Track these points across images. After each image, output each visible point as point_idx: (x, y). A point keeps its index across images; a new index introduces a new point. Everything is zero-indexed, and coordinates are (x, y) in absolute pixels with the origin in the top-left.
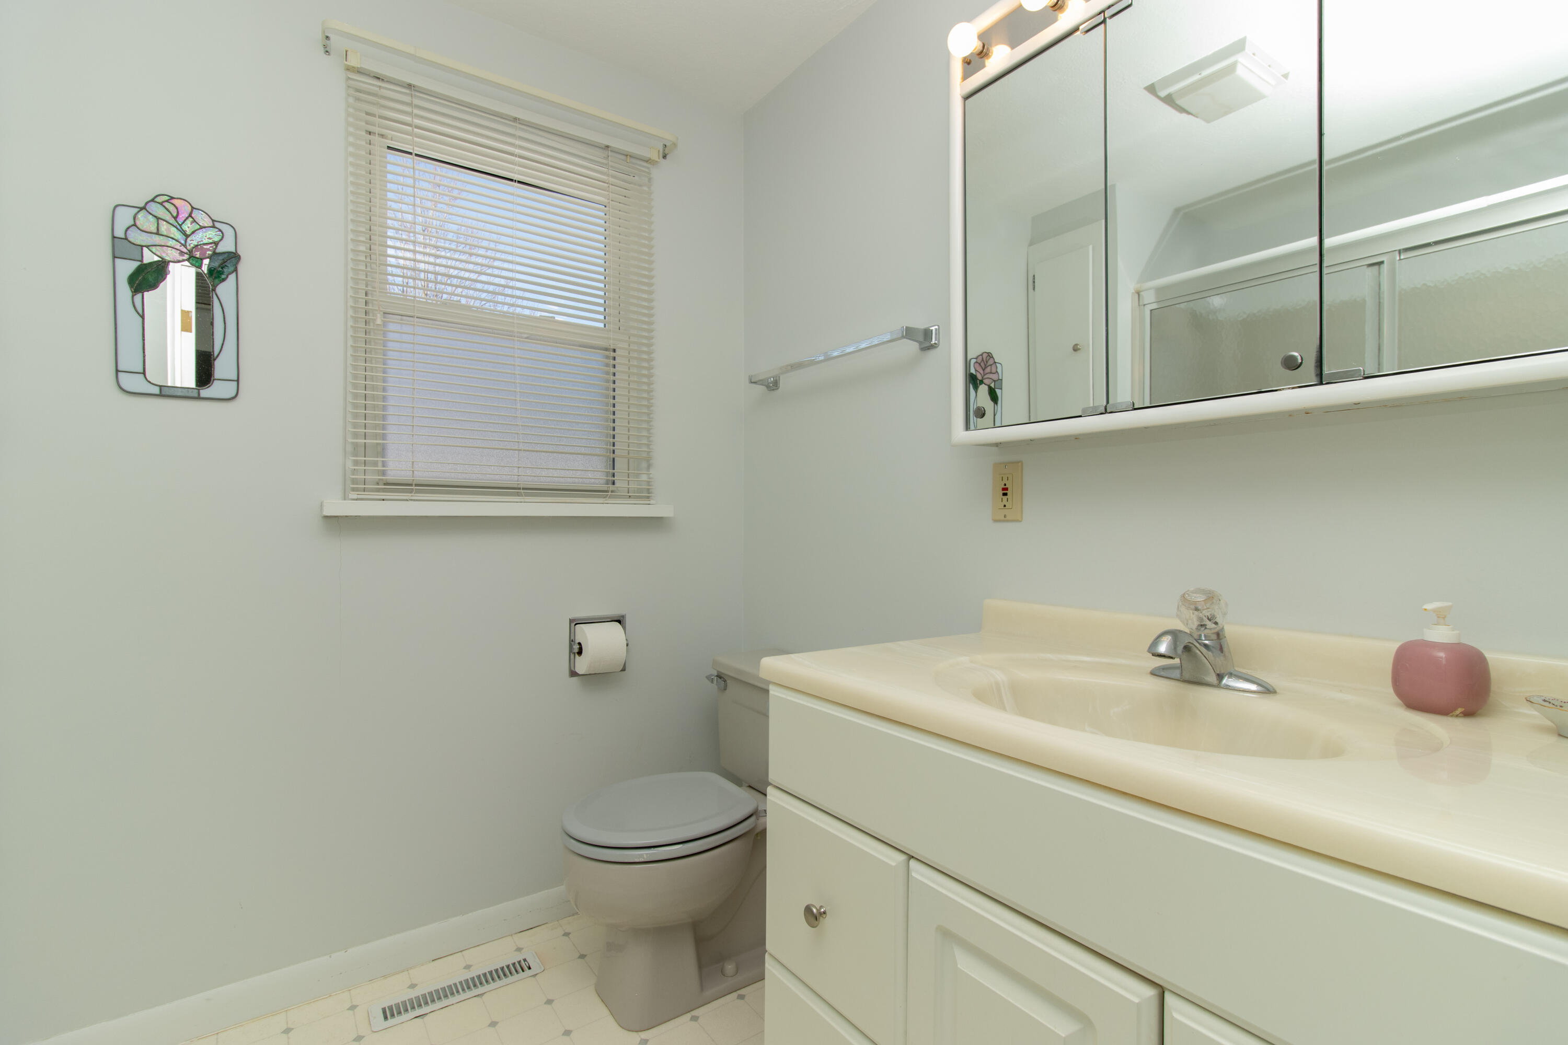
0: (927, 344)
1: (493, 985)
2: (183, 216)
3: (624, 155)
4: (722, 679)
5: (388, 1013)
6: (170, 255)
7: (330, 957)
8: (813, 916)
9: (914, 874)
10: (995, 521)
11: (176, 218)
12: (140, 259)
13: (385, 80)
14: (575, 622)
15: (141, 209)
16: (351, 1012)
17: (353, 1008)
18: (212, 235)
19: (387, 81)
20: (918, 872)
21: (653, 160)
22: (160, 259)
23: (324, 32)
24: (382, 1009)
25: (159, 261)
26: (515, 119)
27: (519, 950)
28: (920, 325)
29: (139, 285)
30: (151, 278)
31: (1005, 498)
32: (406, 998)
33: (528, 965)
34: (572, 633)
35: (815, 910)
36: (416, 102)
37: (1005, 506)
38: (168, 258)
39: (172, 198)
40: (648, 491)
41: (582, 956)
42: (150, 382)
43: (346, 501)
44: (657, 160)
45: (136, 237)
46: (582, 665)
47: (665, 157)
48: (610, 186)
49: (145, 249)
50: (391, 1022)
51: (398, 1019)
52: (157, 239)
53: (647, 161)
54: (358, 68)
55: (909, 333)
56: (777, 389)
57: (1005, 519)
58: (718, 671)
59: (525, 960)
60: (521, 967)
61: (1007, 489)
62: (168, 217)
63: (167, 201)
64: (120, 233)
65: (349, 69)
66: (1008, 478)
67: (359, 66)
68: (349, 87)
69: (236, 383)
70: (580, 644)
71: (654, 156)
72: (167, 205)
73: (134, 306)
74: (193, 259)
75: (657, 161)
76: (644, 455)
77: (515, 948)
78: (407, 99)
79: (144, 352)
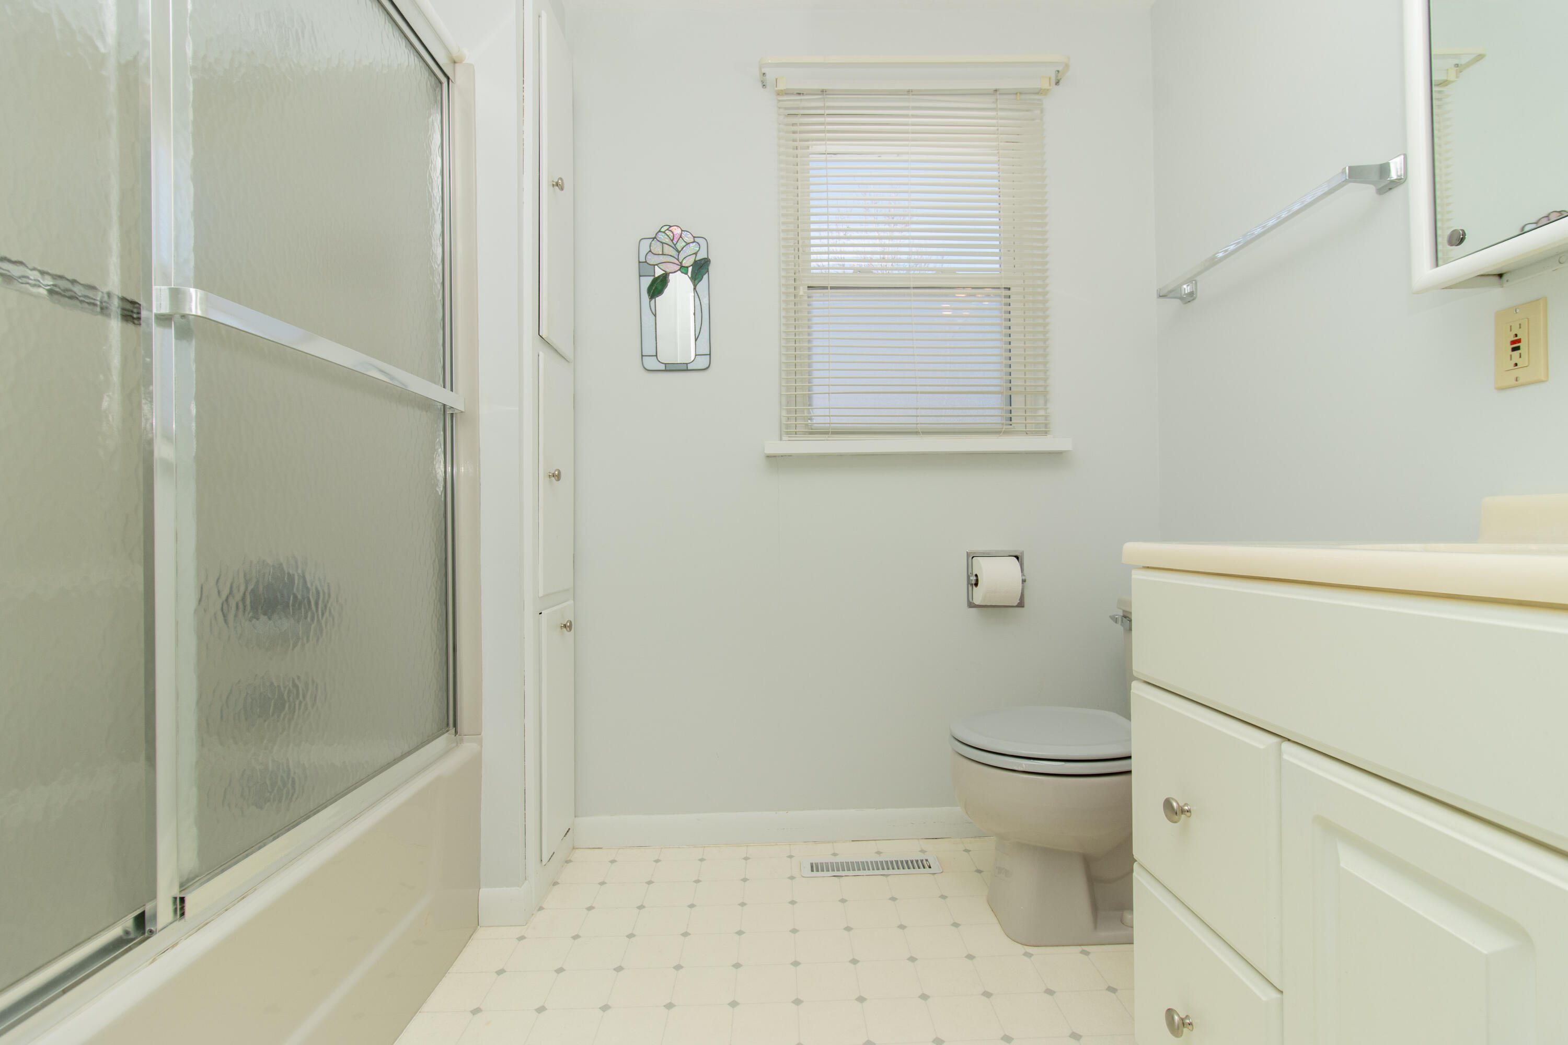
0: (1384, 183)
1: (896, 871)
2: (677, 237)
3: (1013, 94)
4: (1127, 619)
5: (814, 867)
6: (669, 268)
7: (776, 813)
8: (1172, 811)
9: (1285, 757)
10: (1501, 389)
11: (672, 241)
12: (653, 275)
13: (805, 93)
14: (971, 556)
15: (654, 239)
16: (789, 859)
17: (791, 857)
18: (693, 248)
19: (807, 94)
20: (1291, 753)
21: (1045, 89)
22: (664, 272)
23: (760, 69)
24: (811, 863)
25: (663, 274)
26: (909, 92)
27: (923, 851)
28: (1372, 159)
29: (653, 293)
30: (659, 288)
31: (1517, 353)
32: (828, 861)
33: (928, 864)
34: (969, 566)
35: (1175, 804)
36: (828, 104)
37: (1516, 365)
38: (668, 271)
39: (670, 226)
40: (1046, 425)
41: (979, 871)
42: (659, 362)
43: (782, 442)
44: (1049, 88)
45: (652, 260)
46: (979, 596)
47: (1057, 83)
48: (1000, 128)
49: (656, 267)
50: (815, 874)
51: (820, 874)
52: (663, 259)
53: (1037, 93)
54: (785, 90)
55: (1356, 174)
56: (1193, 300)
57: (1518, 384)
58: (1124, 611)
59: (927, 860)
60: (922, 864)
61: (1519, 341)
62: (667, 241)
63: (667, 229)
64: (642, 259)
65: (779, 93)
66: (1520, 324)
67: (785, 88)
68: (779, 108)
69: (709, 356)
70: (976, 575)
71: (1045, 85)
72: (667, 232)
73: (651, 309)
74: (683, 269)
75: (1048, 90)
76: (1041, 389)
77: (920, 849)
78: (820, 104)
79: (656, 341)
